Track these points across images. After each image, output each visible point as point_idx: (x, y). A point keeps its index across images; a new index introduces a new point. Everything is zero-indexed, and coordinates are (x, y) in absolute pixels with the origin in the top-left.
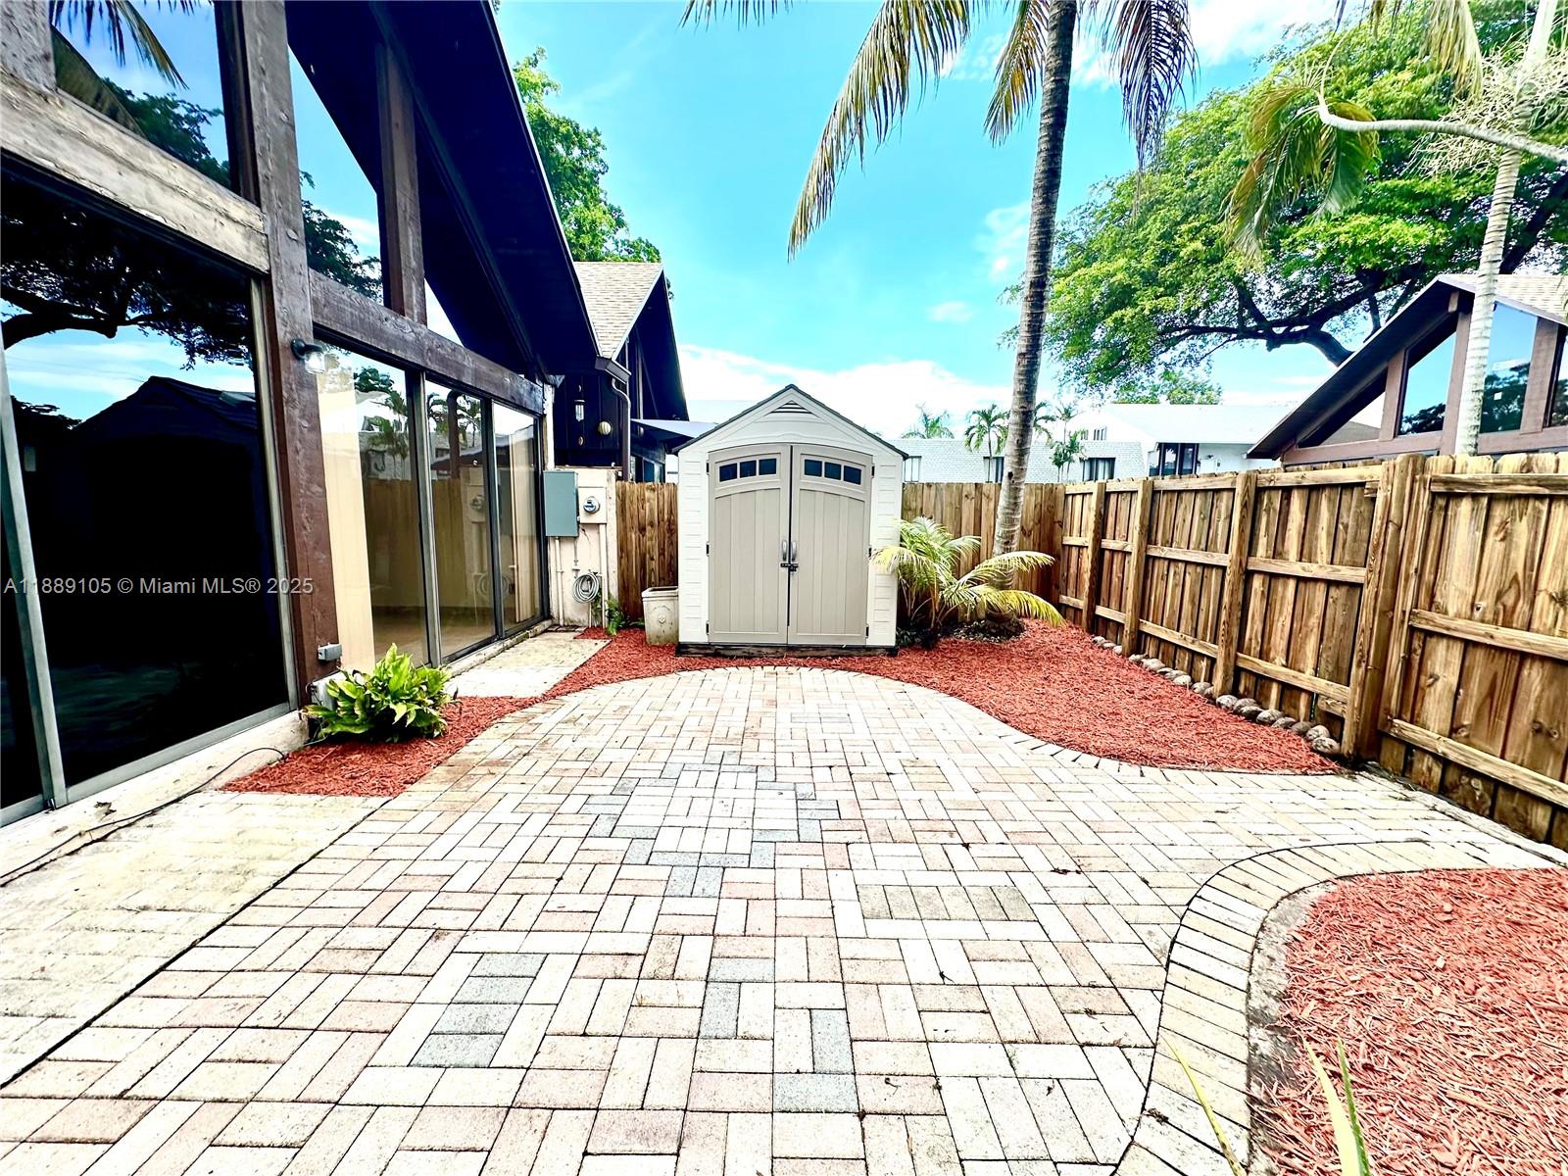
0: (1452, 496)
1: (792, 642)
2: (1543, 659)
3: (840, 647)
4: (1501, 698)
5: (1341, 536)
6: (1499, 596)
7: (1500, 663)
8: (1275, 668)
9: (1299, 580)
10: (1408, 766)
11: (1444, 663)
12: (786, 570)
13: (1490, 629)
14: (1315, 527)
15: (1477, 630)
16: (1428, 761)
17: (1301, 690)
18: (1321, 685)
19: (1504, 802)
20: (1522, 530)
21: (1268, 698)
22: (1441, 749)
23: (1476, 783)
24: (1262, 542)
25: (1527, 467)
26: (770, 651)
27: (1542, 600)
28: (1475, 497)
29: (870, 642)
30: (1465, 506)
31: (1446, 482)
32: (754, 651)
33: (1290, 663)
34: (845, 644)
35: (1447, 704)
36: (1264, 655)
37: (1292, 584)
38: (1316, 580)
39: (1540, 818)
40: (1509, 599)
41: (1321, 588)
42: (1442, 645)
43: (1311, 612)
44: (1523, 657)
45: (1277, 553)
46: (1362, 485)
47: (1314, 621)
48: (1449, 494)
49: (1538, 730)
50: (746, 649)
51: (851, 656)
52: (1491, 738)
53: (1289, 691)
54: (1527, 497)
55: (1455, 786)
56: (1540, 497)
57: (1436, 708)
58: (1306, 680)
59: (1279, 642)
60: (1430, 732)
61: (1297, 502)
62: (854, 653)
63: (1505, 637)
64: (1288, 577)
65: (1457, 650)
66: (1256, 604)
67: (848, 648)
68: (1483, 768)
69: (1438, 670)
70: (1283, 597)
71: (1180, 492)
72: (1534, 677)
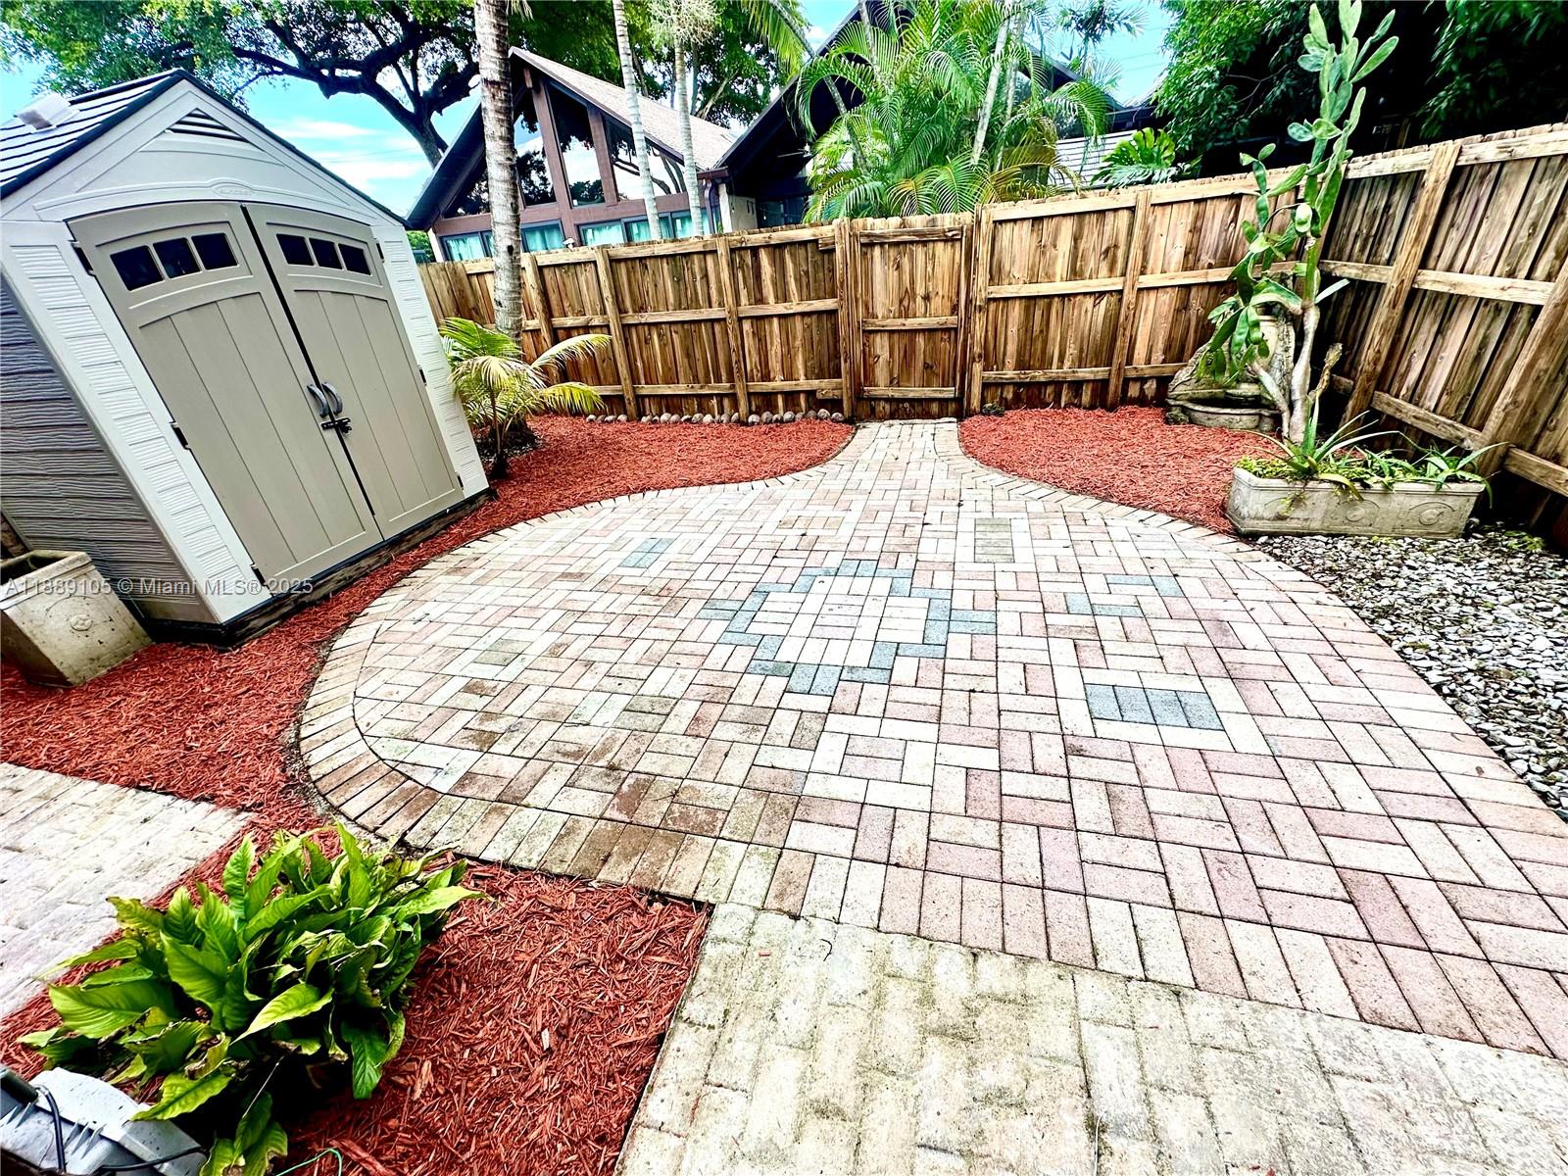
0: (871, 245)
1: (389, 535)
2: (923, 331)
3: (443, 514)
4: (908, 355)
5: (804, 280)
6: (901, 302)
7: (907, 337)
8: (778, 384)
9: (781, 316)
10: (873, 410)
11: (881, 346)
12: (331, 435)
13: (902, 321)
14: (784, 276)
15: (896, 324)
16: (882, 403)
17: (799, 392)
18: (815, 384)
19: (919, 409)
20: (906, 261)
21: (777, 407)
22: (890, 394)
23: (907, 405)
24: (743, 293)
25: (903, 225)
26: (370, 561)
27: (919, 299)
28: (882, 245)
29: (468, 493)
30: (877, 250)
31: (868, 236)
32: (348, 572)
33: (789, 376)
34: (446, 506)
35: (885, 370)
36: (766, 377)
37: (775, 320)
38: (794, 315)
39: (935, 408)
40: (905, 303)
41: (798, 319)
42: (878, 338)
43: (794, 338)
44: (914, 332)
45: (760, 300)
46: (815, 241)
47: (798, 343)
48: (871, 243)
49: (927, 366)
50: (337, 575)
51: (461, 518)
52: (909, 380)
53: (791, 397)
54: (905, 243)
55: (897, 410)
56: (912, 243)
57: (881, 373)
58: (803, 384)
59: (775, 364)
60: (881, 389)
61: (764, 258)
62: (460, 513)
63: (911, 323)
64: (772, 316)
65: (886, 336)
66: (749, 342)
67: (454, 509)
68: (911, 395)
69: (878, 352)
70: (771, 332)
71: (641, 259)
72: (920, 340)
